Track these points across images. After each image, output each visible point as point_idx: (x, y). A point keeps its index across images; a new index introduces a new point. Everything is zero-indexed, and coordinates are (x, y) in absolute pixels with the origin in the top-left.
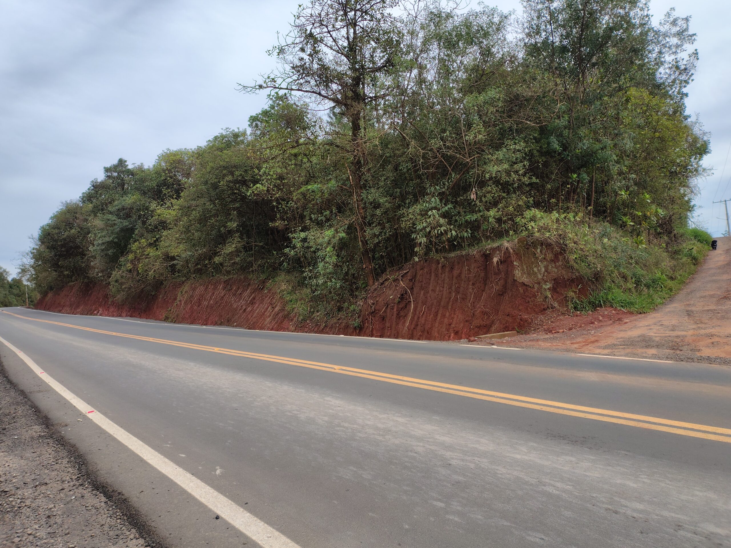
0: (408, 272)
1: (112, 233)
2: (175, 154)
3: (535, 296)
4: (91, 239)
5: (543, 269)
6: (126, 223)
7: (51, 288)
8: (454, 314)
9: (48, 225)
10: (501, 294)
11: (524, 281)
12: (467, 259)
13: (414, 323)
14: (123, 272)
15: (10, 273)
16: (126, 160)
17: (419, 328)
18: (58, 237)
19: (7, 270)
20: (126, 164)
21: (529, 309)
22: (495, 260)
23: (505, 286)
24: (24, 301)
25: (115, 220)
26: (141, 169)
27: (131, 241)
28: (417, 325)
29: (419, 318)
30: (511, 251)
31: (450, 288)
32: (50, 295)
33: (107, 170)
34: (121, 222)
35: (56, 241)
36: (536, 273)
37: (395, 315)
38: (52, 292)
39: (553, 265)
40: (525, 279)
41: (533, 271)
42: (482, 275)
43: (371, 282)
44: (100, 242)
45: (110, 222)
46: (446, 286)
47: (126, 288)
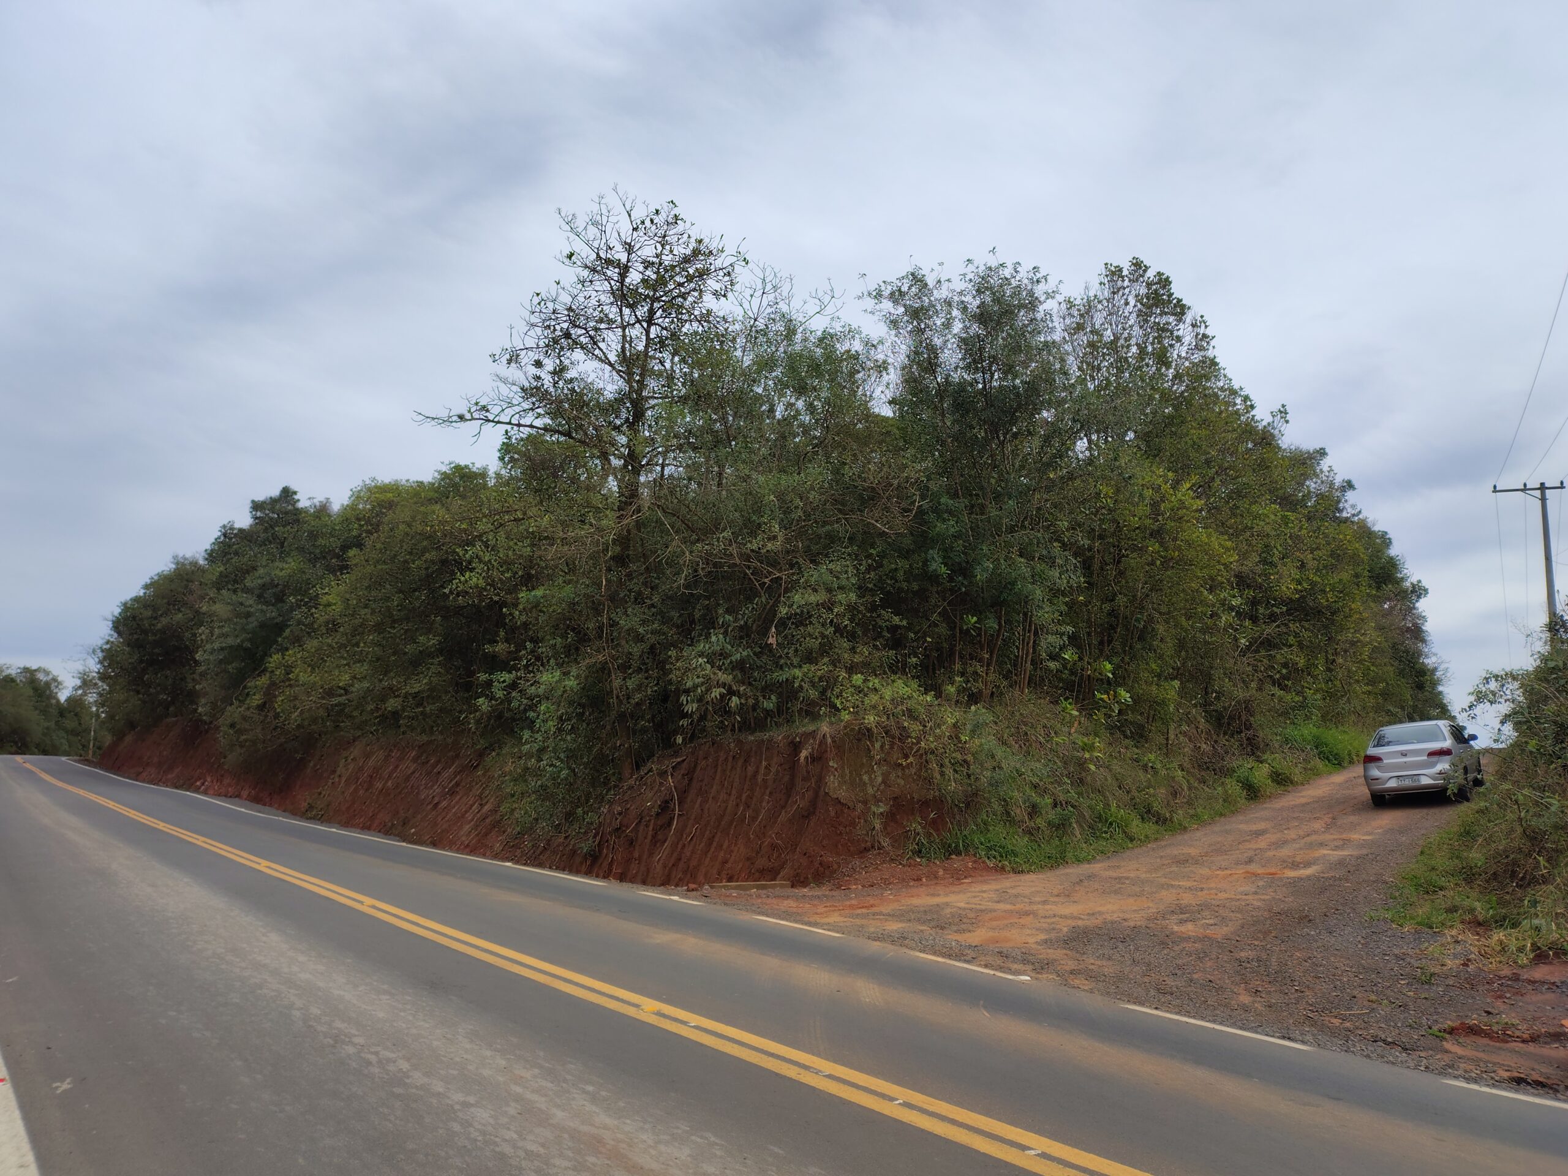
0: (684, 761)
1: (243, 629)
2: (384, 489)
3: (853, 824)
4: (203, 637)
5: (880, 779)
6: (272, 613)
7: (132, 725)
8: (736, 844)
9: (136, 600)
10: (806, 815)
11: (840, 796)
12: (767, 748)
13: (675, 855)
14: (248, 709)
15: (64, 685)
16: (296, 490)
17: (681, 865)
18: (150, 625)
19: (60, 679)
20: (296, 497)
21: (840, 846)
22: (804, 754)
23: (814, 803)
24: (84, 746)
25: (250, 606)
26: (323, 510)
27: (272, 650)
28: (680, 859)
29: (684, 845)
30: (829, 740)
31: (739, 797)
32: (129, 739)
33: (256, 506)
34: (262, 611)
35: (145, 632)
36: (865, 784)
37: (649, 837)
38: (132, 732)
39: (900, 774)
40: (843, 794)
41: (861, 779)
42: (786, 778)
43: (627, 773)
44: (216, 646)
45: (242, 609)
46: (734, 792)
47: (246, 741)
